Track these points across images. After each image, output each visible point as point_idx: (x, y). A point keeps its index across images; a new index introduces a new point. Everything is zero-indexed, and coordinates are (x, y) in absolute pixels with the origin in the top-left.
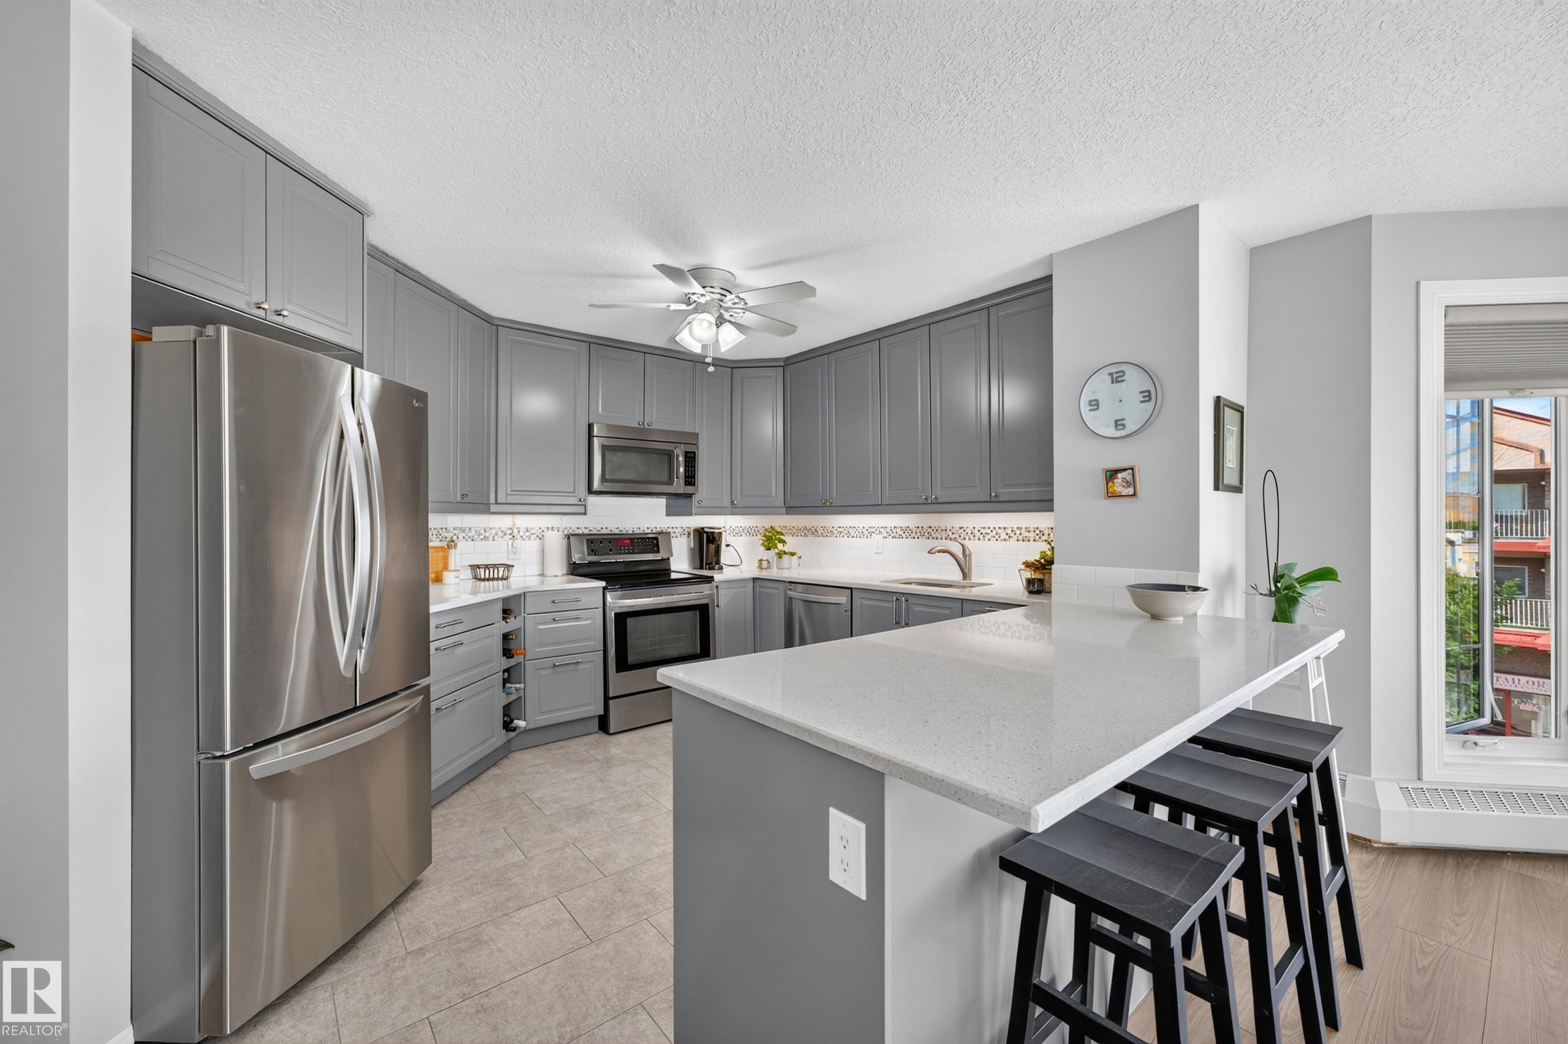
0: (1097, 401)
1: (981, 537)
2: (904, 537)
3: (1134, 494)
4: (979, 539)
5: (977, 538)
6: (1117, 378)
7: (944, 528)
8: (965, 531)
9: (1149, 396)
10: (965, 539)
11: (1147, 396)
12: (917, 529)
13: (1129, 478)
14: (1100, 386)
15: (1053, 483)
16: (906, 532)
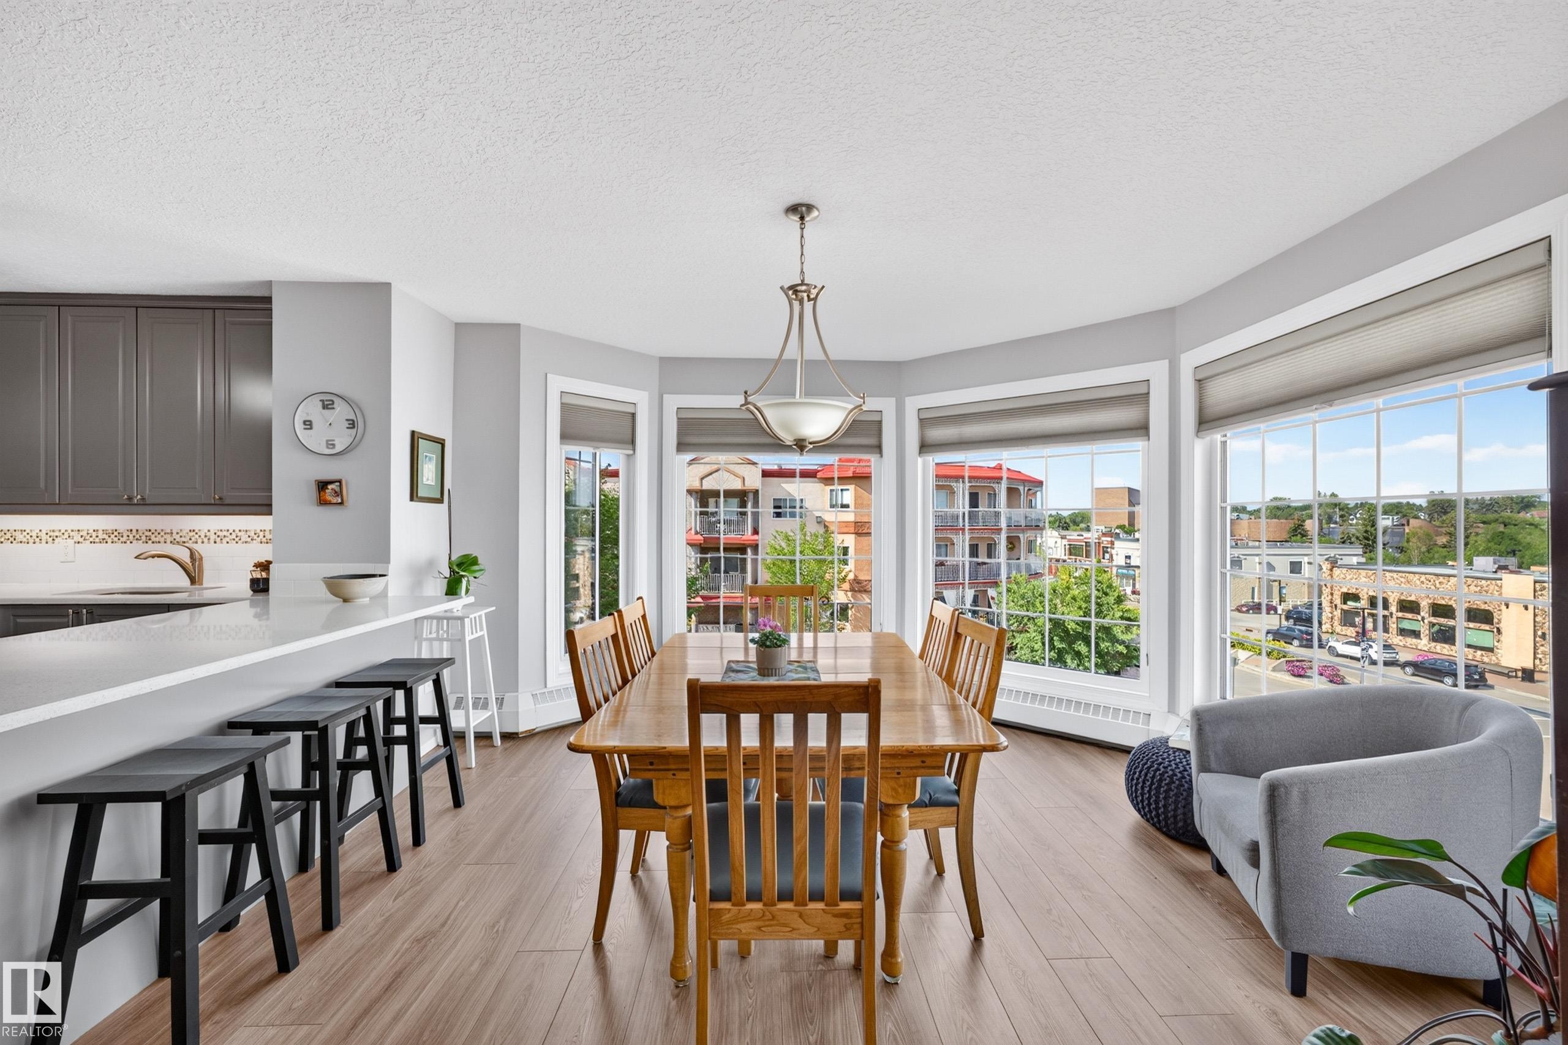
0: (310, 421)
1: (218, 540)
2: (109, 540)
3: (342, 503)
4: (215, 542)
5: (212, 541)
6: (327, 406)
7: (169, 531)
8: (196, 533)
9: (353, 424)
10: (196, 542)
11: (352, 424)
12: (129, 533)
13: (338, 489)
14: (312, 409)
15: (271, 489)
16: (113, 536)
